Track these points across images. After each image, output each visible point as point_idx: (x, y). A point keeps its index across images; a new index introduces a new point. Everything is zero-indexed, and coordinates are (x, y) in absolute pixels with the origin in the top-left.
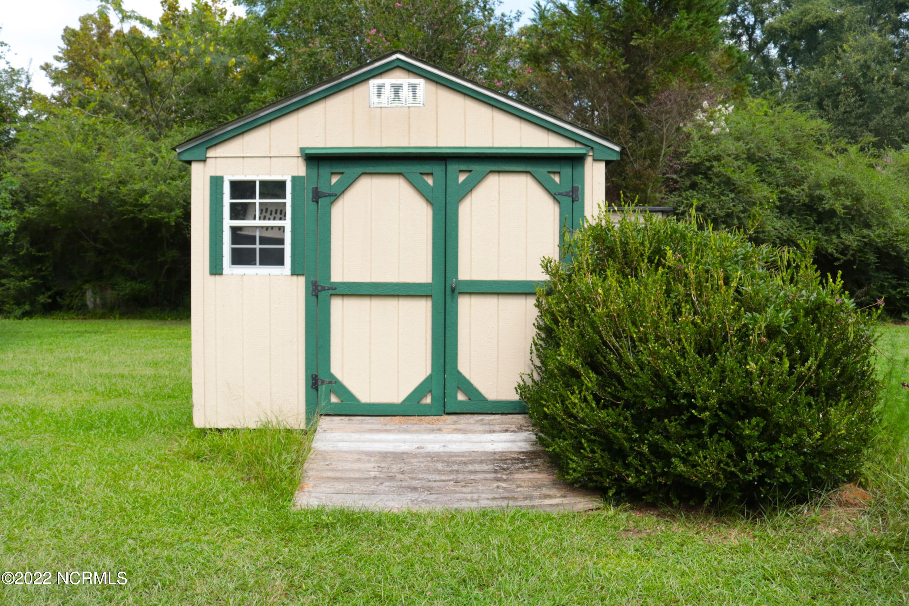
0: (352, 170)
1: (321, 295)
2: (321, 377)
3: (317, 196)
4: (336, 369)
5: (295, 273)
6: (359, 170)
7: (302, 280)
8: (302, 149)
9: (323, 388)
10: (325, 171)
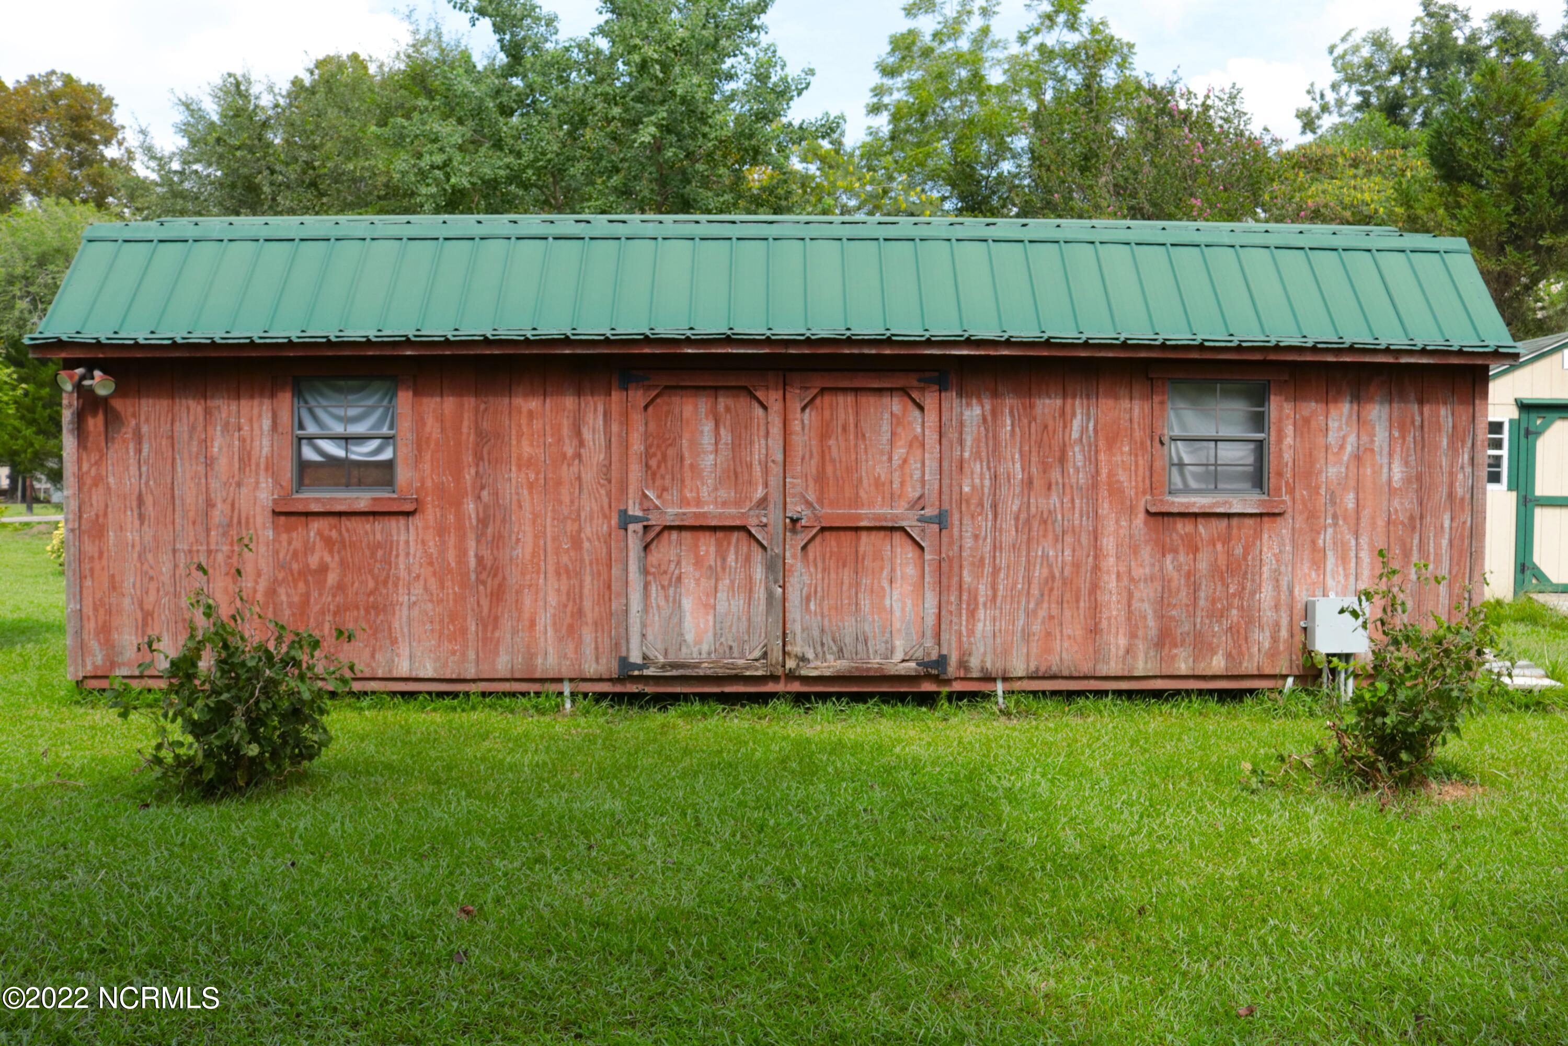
0: (1550, 416)
1: (1529, 505)
2: (1527, 564)
3: (1528, 433)
4: (1536, 559)
5: (1510, 489)
6: (1557, 415)
7: (1514, 494)
8: (1516, 400)
9: (1528, 573)
10: (1533, 415)
